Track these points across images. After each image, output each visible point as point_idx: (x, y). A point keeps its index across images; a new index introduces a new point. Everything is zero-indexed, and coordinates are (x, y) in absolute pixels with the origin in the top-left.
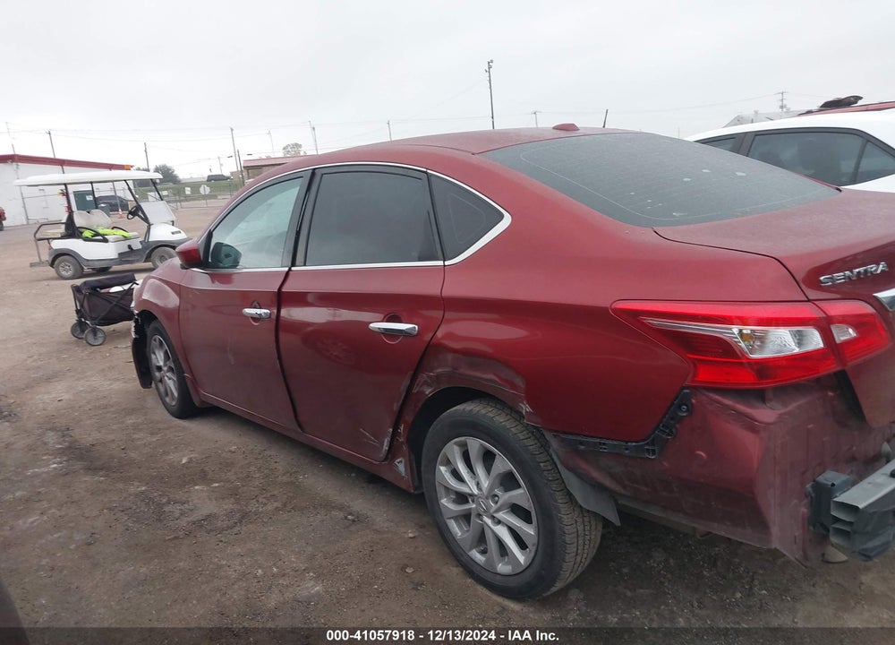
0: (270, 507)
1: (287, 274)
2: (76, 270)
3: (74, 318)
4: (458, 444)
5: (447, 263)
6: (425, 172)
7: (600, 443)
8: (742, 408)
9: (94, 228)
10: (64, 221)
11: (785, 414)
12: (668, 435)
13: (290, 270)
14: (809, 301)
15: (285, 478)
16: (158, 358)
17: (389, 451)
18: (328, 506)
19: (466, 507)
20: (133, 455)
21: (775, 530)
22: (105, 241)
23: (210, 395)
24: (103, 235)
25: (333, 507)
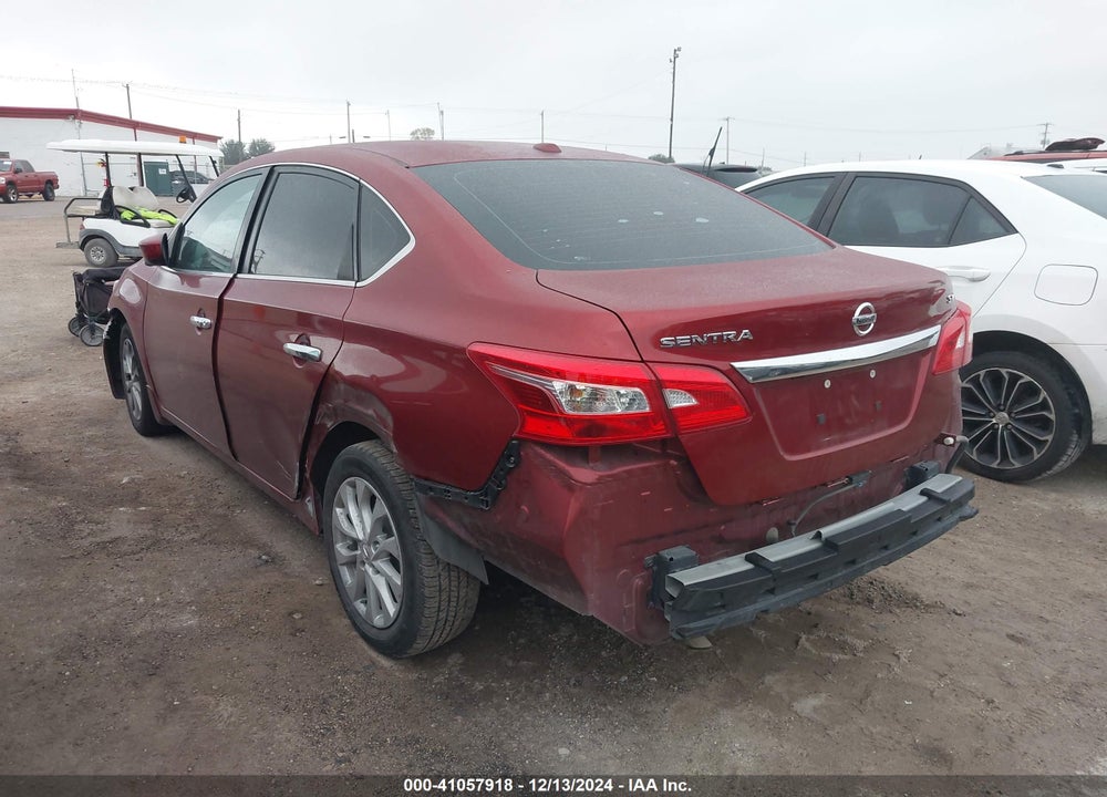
0: (186, 538)
1: (231, 281)
2: (108, 258)
3: (74, 312)
4: (349, 484)
5: (359, 284)
6: (359, 182)
7: (445, 491)
8: (561, 464)
9: (136, 209)
10: (101, 196)
11: (609, 476)
12: (498, 486)
13: (235, 276)
14: (643, 361)
15: (221, 511)
16: (128, 365)
17: (300, 489)
18: (248, 542)
19: (354, 553)
20: (74, 469)
21: (592, 596)
22: (147, 225)
23: (170, 413)
24: (144, 218)
25: (252, 546)
